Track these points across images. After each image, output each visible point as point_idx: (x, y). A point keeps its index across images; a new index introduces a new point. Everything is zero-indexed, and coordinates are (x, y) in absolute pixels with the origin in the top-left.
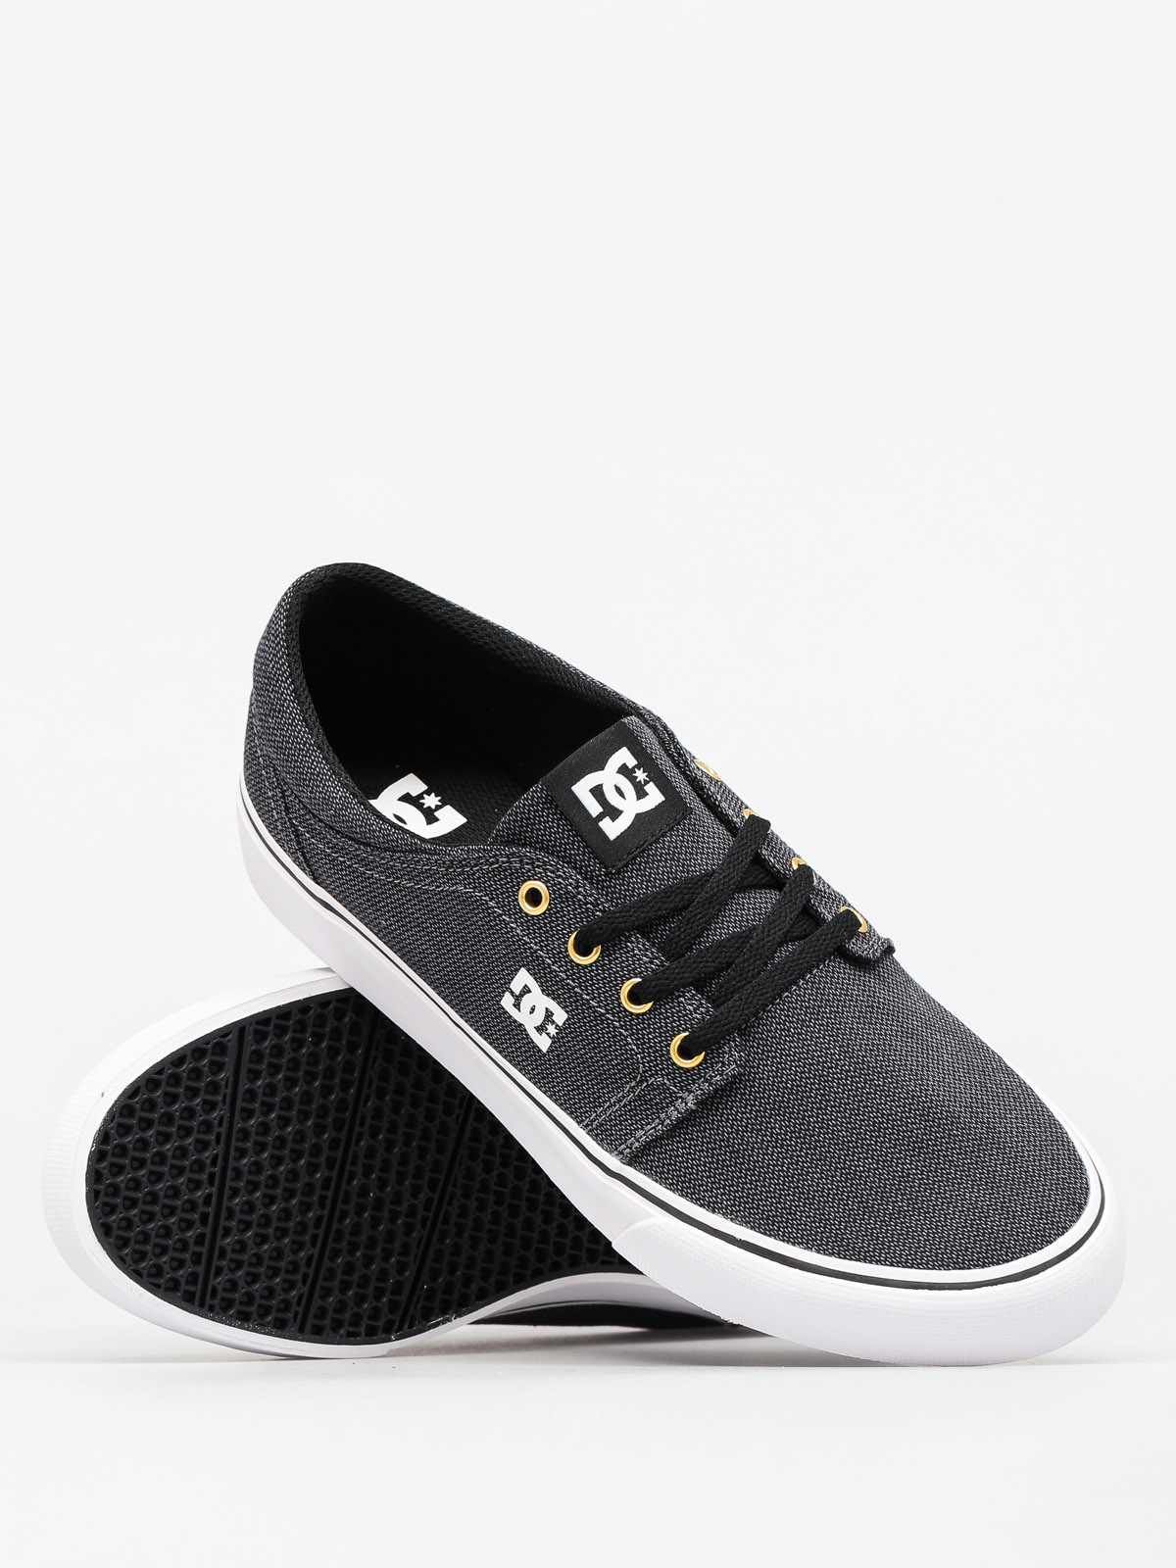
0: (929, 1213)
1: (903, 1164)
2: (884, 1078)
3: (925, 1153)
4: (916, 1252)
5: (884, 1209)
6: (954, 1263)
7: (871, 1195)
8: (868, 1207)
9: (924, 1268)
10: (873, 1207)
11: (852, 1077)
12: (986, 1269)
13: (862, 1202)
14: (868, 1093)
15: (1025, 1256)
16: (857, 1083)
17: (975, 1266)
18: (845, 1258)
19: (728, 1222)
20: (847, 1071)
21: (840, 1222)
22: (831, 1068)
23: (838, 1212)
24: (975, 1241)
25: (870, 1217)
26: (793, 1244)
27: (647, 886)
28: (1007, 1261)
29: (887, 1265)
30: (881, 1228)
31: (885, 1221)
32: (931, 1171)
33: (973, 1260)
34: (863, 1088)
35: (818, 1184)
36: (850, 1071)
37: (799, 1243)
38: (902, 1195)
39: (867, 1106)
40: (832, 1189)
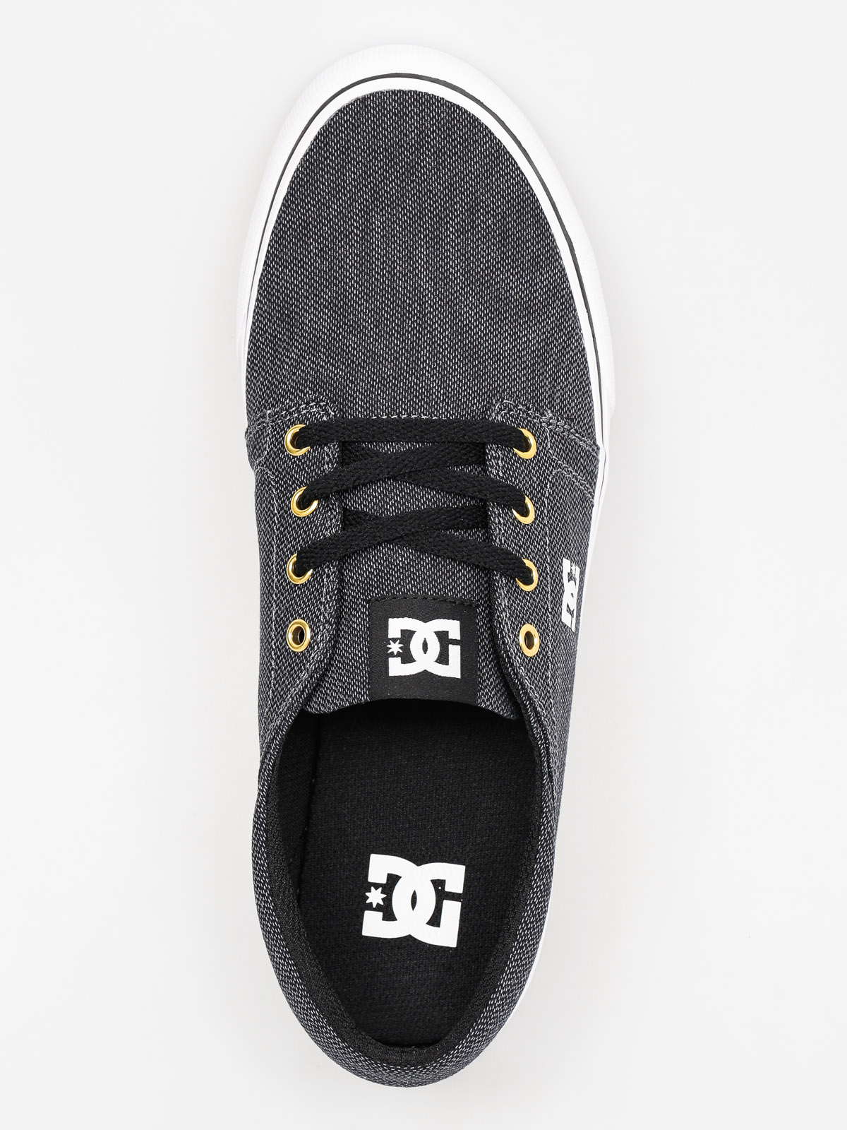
0: (471, 192)
1: (454, 241)
2: (410, 306)
3: (433, 233)
4: (506, 174)
5: (495, 225)
6: (492, 141)
7: (493, 244)
8: (503, 238)
9: (513, 159)
10: (500, 234)
11: (431, 327)
12: (477, 116)
13: (503, 245)
14: (431, 307)
15: (443, 99)
16: (432, 320)
17: (481, 125)
18: (547, 223)
19: (583, 331)
20: (431, 333)
21: (528, 248)
22: (439, 345)
23: (522, 255)
24: (464, 141)
25: (508, 230)
26: (564, 270)
27: (458, 572)
28: (458, 107)
29: (531, 188)
30: (510, 215)
31: (502, 217)
32: (441, 218)
33: (479, 130)
34: (431, 313)
35: (516, 287)
36: (429, 332)
37: (561, 266)
38: (474, 222)
39: (440, 299)
40: (512, 274)
